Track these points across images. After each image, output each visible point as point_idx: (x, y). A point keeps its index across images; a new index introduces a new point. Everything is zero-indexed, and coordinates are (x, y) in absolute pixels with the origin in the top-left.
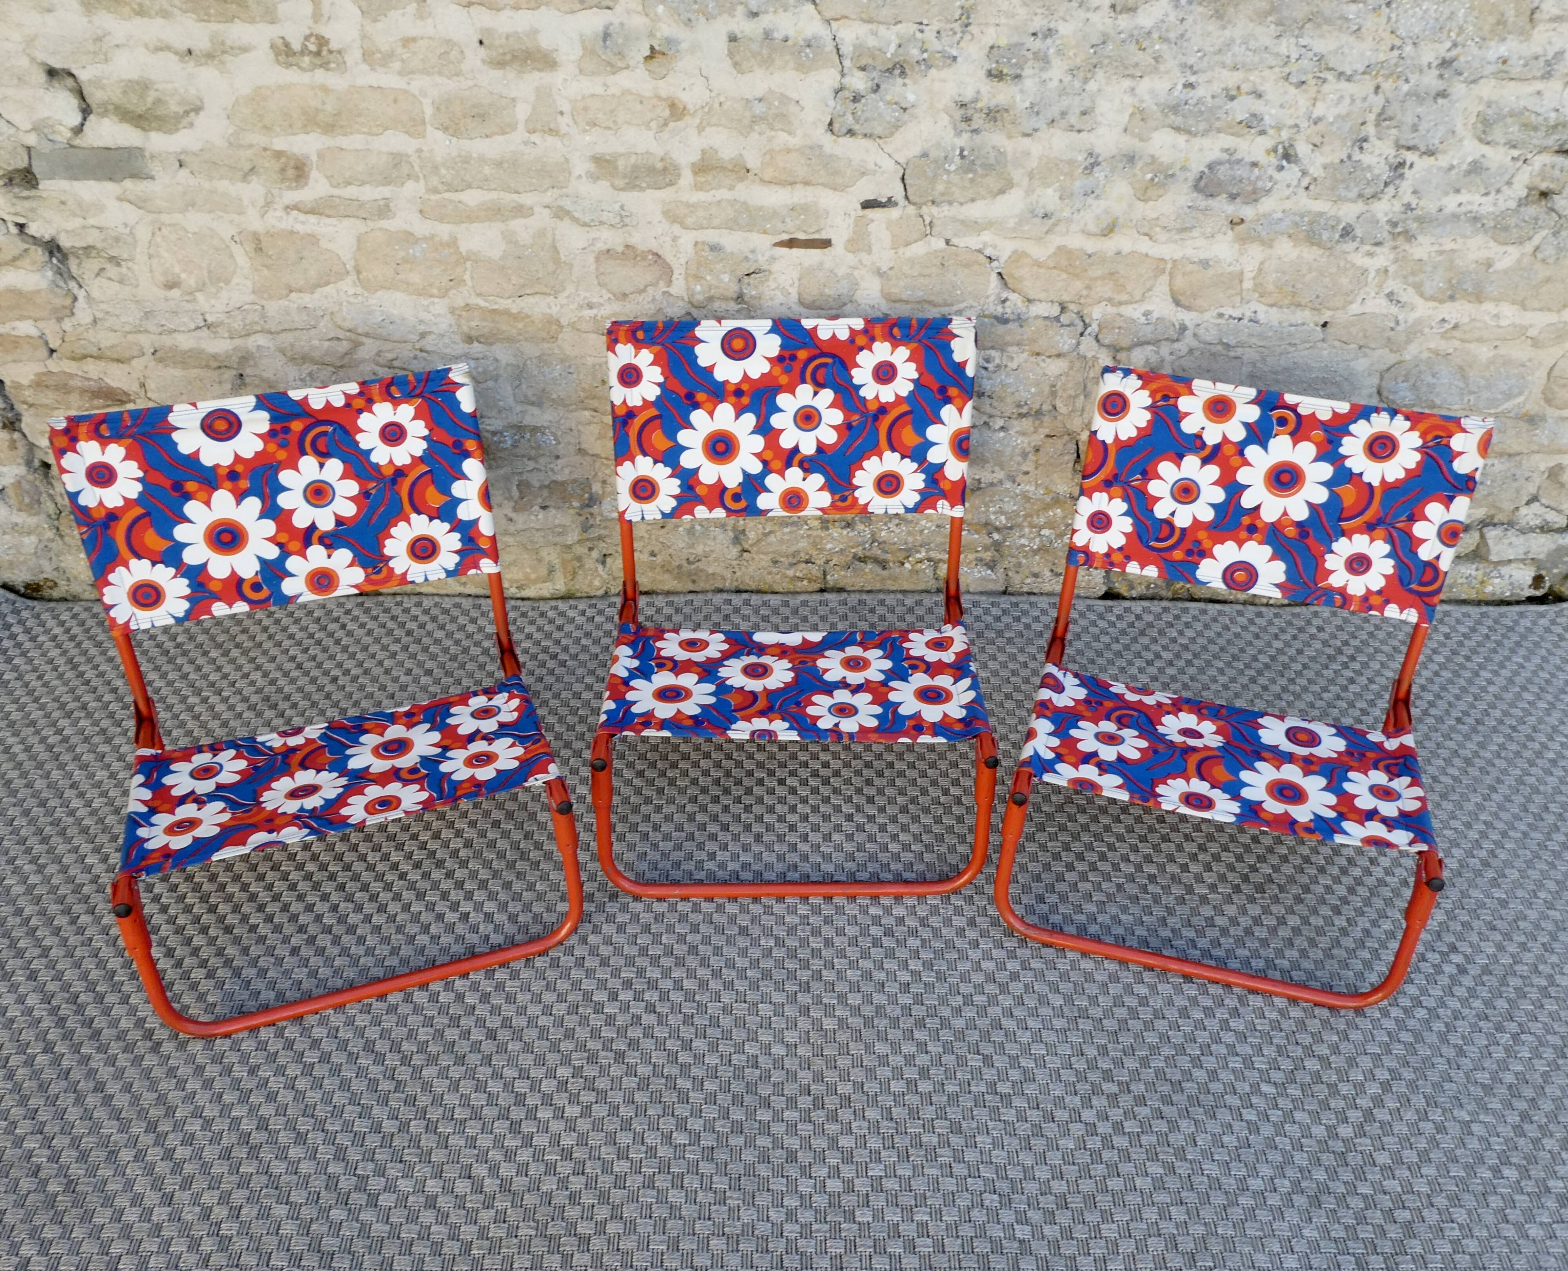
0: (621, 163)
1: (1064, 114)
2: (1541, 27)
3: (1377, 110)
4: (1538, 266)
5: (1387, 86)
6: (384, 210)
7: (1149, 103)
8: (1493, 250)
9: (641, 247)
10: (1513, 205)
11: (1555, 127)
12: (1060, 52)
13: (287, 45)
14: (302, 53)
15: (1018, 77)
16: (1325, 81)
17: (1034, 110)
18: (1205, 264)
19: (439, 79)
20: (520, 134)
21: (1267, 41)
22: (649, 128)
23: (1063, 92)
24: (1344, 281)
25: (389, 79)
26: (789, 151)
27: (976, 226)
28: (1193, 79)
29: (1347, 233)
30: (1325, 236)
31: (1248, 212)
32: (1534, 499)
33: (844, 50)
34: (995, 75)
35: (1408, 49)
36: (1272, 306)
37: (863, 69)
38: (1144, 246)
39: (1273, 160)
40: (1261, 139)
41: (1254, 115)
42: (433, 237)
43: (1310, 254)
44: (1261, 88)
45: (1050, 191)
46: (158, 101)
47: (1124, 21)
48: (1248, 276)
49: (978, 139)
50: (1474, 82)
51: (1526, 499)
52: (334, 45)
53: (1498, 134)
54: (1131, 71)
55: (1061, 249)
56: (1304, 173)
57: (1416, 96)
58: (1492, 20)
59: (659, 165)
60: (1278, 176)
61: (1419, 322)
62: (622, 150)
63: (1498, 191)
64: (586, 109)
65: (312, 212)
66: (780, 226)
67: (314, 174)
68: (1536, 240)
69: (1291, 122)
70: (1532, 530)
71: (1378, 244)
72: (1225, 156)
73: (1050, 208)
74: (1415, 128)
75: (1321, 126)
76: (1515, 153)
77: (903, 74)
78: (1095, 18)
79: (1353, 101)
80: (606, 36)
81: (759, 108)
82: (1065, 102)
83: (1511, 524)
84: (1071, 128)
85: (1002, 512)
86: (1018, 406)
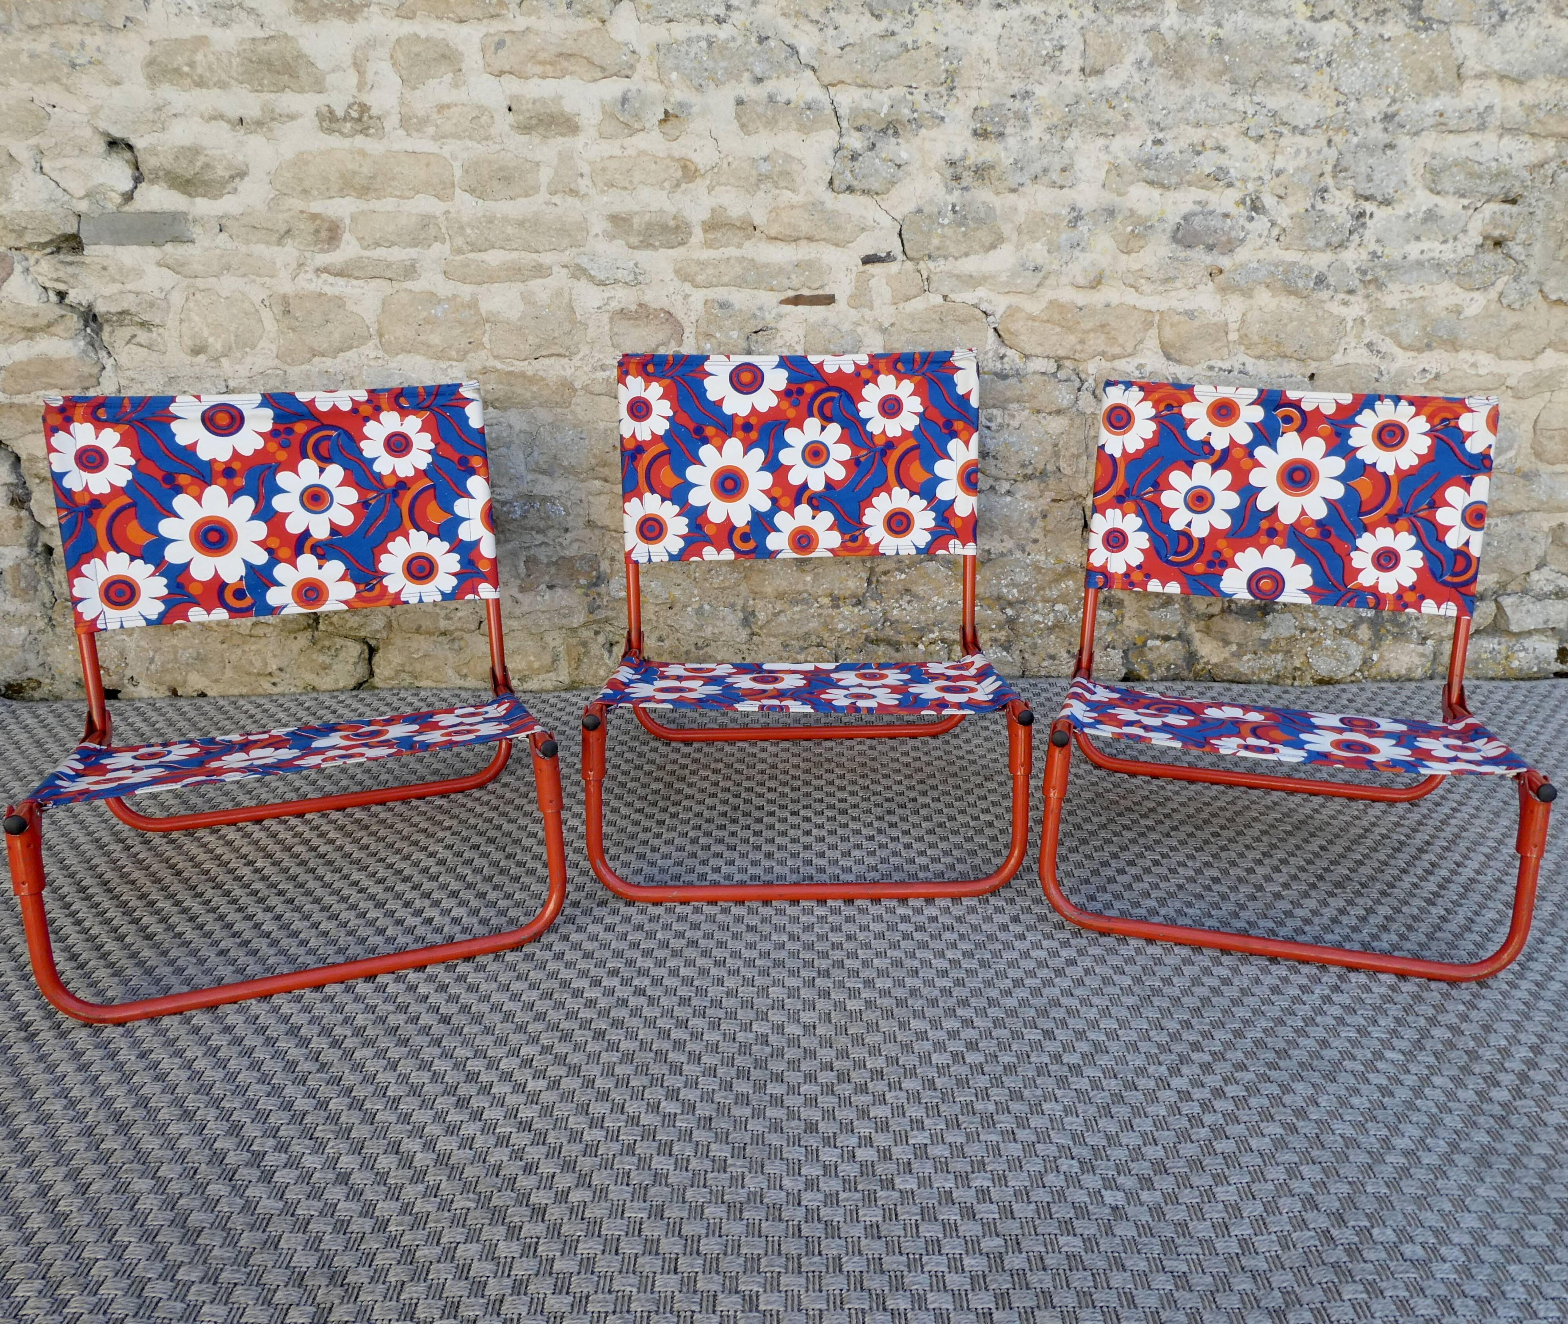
0: (636, 220)
1: (1045, 171)
2: (1468, 84)
3: (1332, 162)
4: (1505, 312)
5: (1338, 138)
6: (410, 270)
7: (1123, 159)
8: (1460, 296)
9: (654, 305)
10: (1472, 252)
11: (1498, 175)
12: (1037, 112)
13: (331, 112)
14: (345, 119)
15: (1001, 135)
16: (1281, 135)
17: (1018, 165)
18: (1190, 314)
19: (469, 143)
20: (542, 196)
21: (1225, 99)
22: (662, 188)
23: (1043, 150)
24: (1324, 330)
25: (423, 144)
26: (793, 207)
27: (971, 281)
28: (1160, 136)
29: (1320, 281)
30: (1301, 284)
31: (1225, 262)
32: (1542, 564)
33: (840, 112)
34: (981, 134)
35: (1352, 105)
36: (1259, 357)
37: (859, 129)
38: (1131, 298)
39: (1243, 211)
40: (1229, 192)
41: (1220, 168)
42: (455, 296)
43: (1290, 303)
44: (1223, 144)
45: (1038, 245)
46: (207, 166)
47: (1093, 83)
48: (1233, 326)
49: (968, 196)
50: (1416, 134)
51: (1534, 562)
52: (374, 112)
53: (1446, 184)
54: (1104, 130)
55: (1053, 303)
56: (1273, 224)
57: (1364, 146)
58: (1424, 77)
59: (672, 223)
60: (1249, 226)
61: (1401, 372)
62: (637, 208)
63: (1455, 239)
64: (604, 170)
65: (340, 274)
66: (786, 283)
67: (347, 236)
68: (1500, 285)
69: (1255, 175)
70: (1547, 596)
71: (1351, 292)
72: (1198, 208)
73: (1040, 262)
74: (1370, 179)
75: (1283, 178)
76: (1466, 202)
77: (896, 133)
78: (1067, 81)
79: (1309, 154)
80: (624, 100)
81: (765, 167)
82: (1045, 160)
83: (1525, 592)
84: (1053, 184)
85: (1014, 584)
86: (1023, 466)
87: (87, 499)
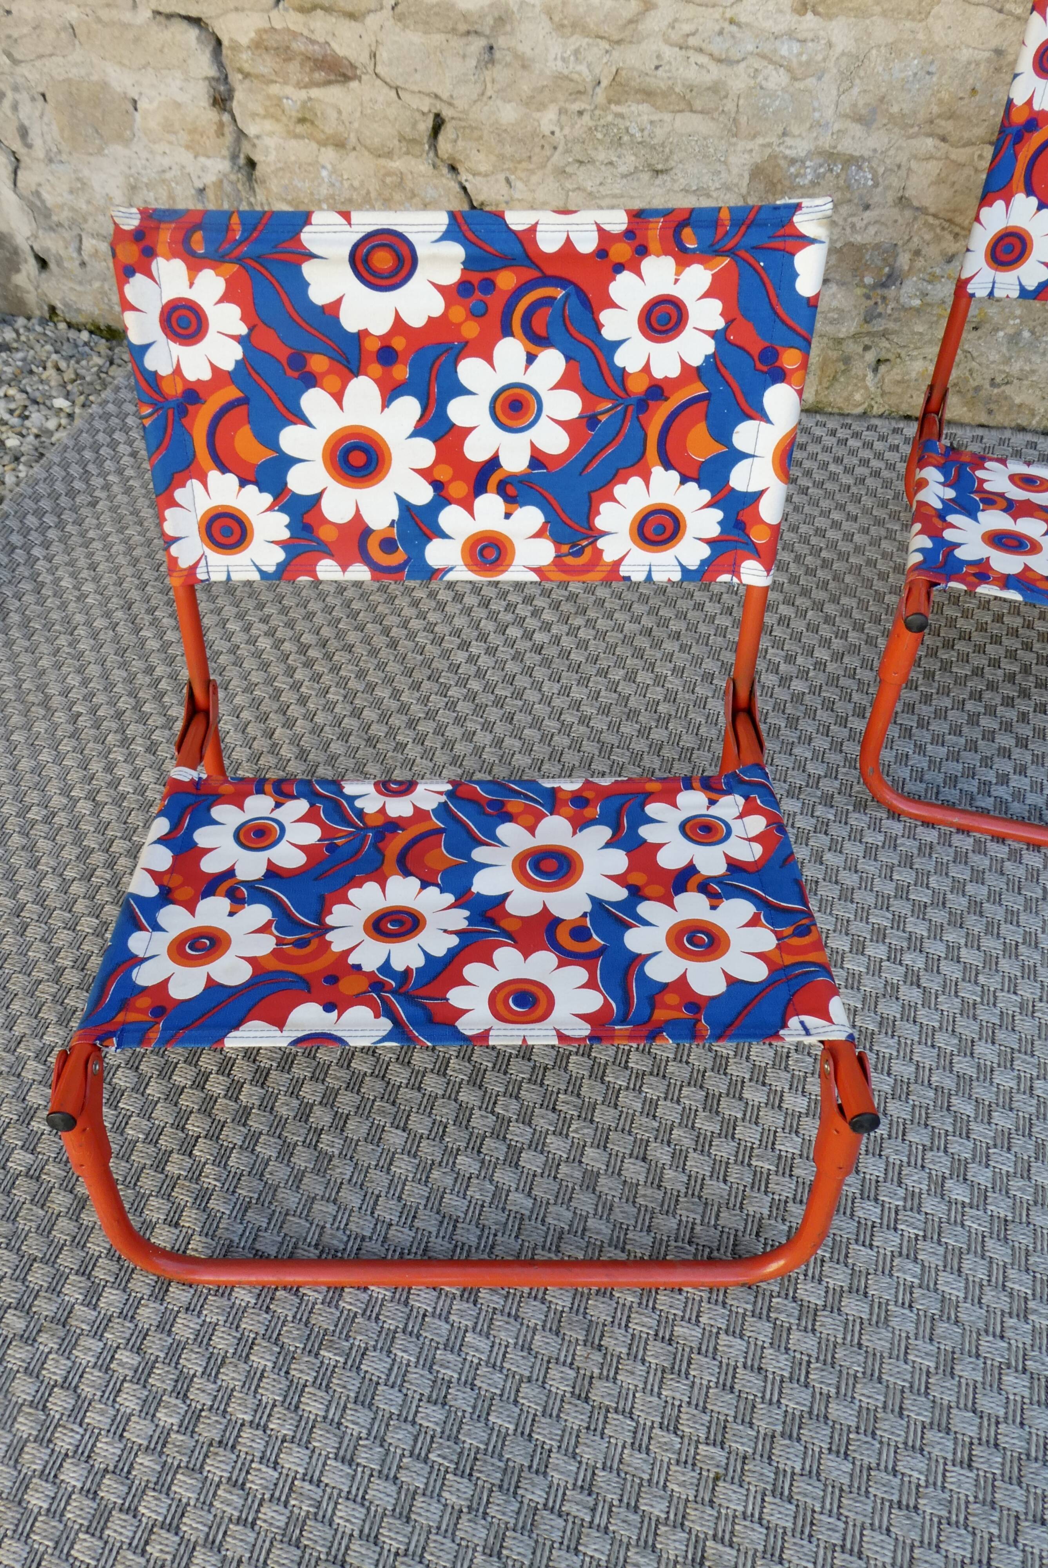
87: (180, 388)
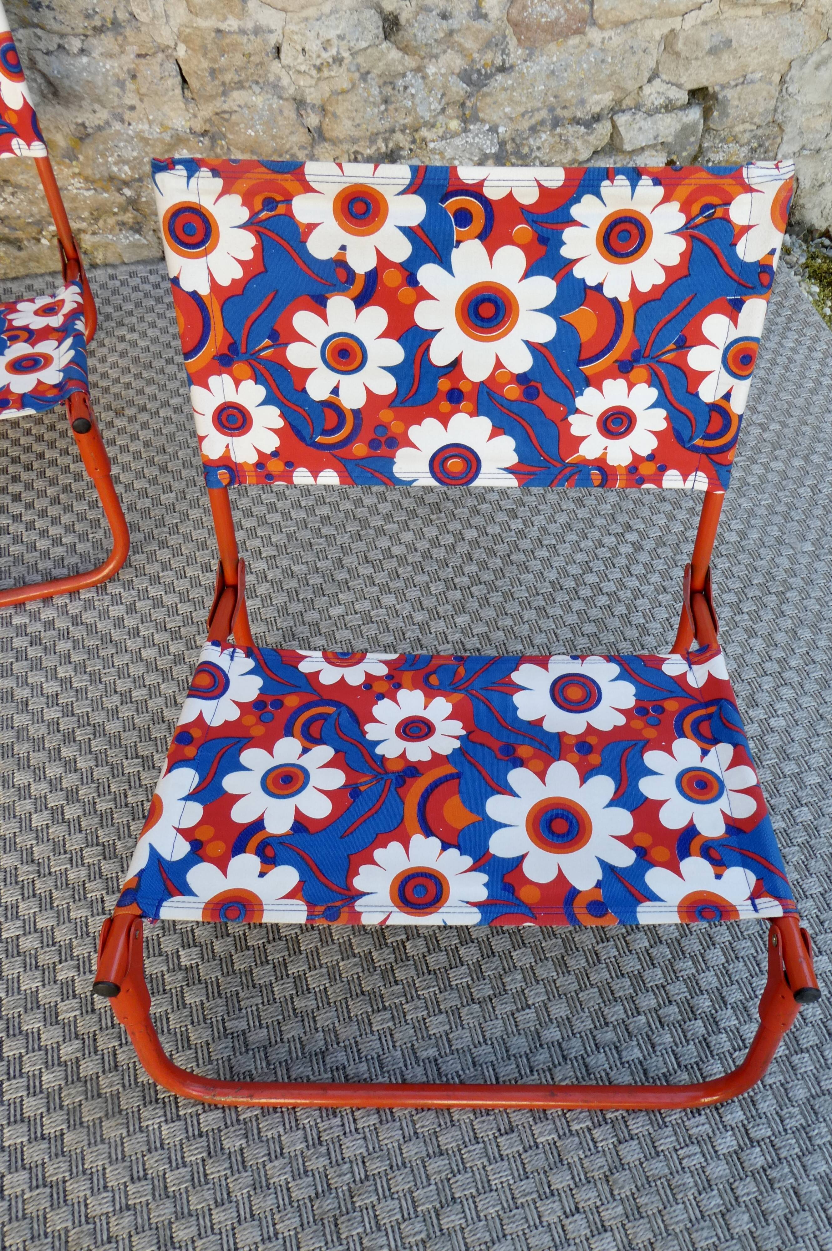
32: (654, 76)
51: (647, 75)
70: (657, 111)
83: (638, 107)
85: (121, 161)
86: (88, 17)
